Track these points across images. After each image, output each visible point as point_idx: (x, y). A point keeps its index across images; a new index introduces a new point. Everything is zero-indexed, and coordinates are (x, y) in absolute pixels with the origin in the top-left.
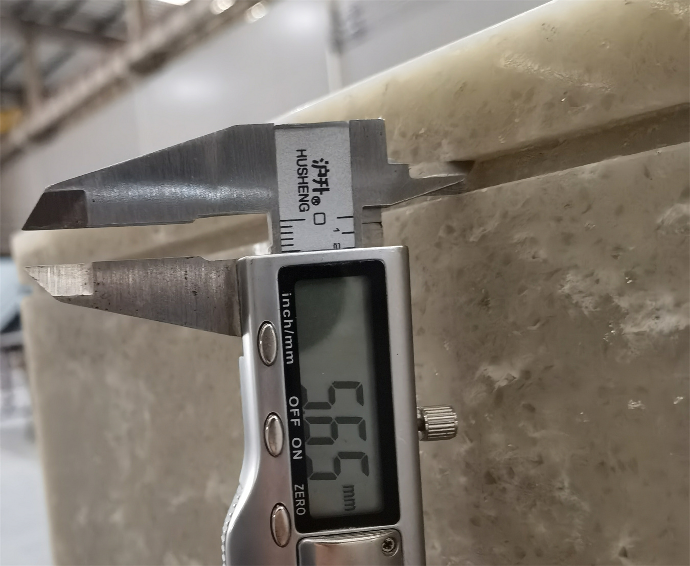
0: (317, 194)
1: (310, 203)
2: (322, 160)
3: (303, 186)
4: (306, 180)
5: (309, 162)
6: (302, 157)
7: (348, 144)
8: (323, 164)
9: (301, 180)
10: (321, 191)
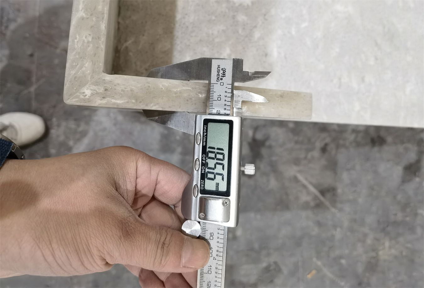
0: (222, 77)
1: (220, 79)
2: (224, 68)
3: (218, 75)
4: (219, 73)
5: (221, 69)
6: (219, 67)
7: (232, 65)
8: (224, 69)
9: (218, 73)
10: (223, 76)
